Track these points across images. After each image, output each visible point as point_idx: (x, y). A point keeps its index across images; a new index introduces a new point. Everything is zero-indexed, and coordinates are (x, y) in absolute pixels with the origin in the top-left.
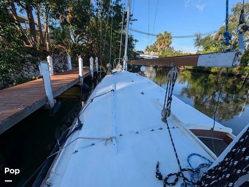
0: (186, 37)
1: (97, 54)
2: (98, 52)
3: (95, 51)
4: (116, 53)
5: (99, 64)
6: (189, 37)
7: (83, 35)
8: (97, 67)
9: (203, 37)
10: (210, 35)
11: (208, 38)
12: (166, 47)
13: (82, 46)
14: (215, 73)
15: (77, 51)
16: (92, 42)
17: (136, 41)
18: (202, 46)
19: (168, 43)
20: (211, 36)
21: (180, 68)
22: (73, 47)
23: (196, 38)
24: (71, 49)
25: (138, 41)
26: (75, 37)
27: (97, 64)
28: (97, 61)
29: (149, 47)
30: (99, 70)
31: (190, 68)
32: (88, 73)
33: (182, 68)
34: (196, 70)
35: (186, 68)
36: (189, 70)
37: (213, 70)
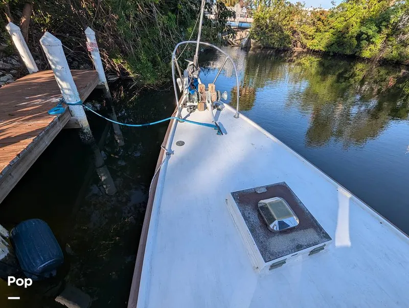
8: (100, 68)
21: (295, 48)
27: (96, 57)
31: (317, 48)
32: (53, 125)
33: (299, 49)
34: (329, 52)
35: (308, 49)
36: (314, 52)
37: (366, 54)
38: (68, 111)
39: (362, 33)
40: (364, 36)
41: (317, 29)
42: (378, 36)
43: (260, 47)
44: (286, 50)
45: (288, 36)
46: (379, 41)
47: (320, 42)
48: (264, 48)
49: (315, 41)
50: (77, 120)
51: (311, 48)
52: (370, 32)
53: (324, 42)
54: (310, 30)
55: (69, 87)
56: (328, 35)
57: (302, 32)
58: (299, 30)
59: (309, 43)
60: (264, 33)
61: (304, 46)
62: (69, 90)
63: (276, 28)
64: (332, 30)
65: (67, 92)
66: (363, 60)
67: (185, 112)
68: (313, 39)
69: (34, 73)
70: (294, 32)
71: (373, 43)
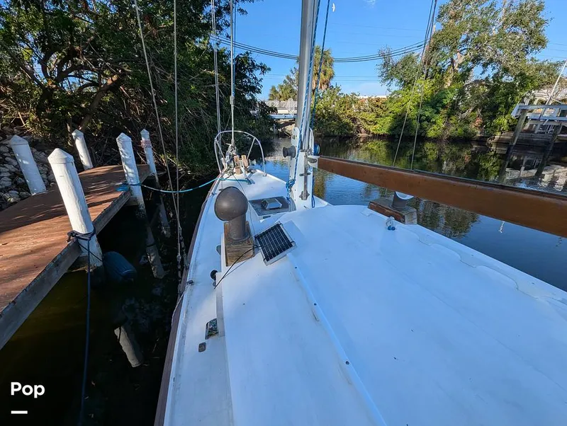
0: (359, 60)
1: (144, 118)
2: (145, 112)
3: (135, 110)
4: (208, 109)
5: (158, 150)
6: (367, 59)
7: (76, 54)
8: (151, 162)
9: (396, 59)
10: (413, 53)
11: (408, 60)
12: (324, 87)
13: (81, 95)
14: (435, 140)
15: (64, 112)
16: (115, 78)
17: (264, 69)
18: (396, 80)
19: (325, 75)
20: (414, 55)
21: (360, 134)
22: (42, 100)
23: (382, 61)
24: (39, 109)
25: (269, 69)
26: (44, 63)
27: (149, 152)
28: (146, 142)
29: (278, 90)
30: (160, 167)
31: (381, 132)
32: (121, 197)
33: (363, 135)
34: (395, 135)
35: (373, 133)
36: (380, 137)
37: (431, 134)
38: (130, 190)
39: (421, 116)
40: (424, 118)
41: (377, 115)
42: (438, 116)
43: (320, 136)
44: (350, 137)
45: (347, 124)
46: (440, 121)
47: (383, 126)
48: (325, 136)
49: (378, 125)
50: (136, 198)
51: (375, 132)
52: (427, 114)
53: (387, 126)
54: (371, 117)
55: (133, 171)
56: (389, 119)
57: (362, 119)
58: (359, 117)
59: (372, 128)
60: (322, 122)
61: (368, 132)
62: (133, 173)
63: (333, 117)
64: (392, 114)
65: (130, 175)
66: (429, 140)
67: (226, 176)
68: (376, 124)
69: (89, 169)
70: (354, 120)
71: (435, 123)
